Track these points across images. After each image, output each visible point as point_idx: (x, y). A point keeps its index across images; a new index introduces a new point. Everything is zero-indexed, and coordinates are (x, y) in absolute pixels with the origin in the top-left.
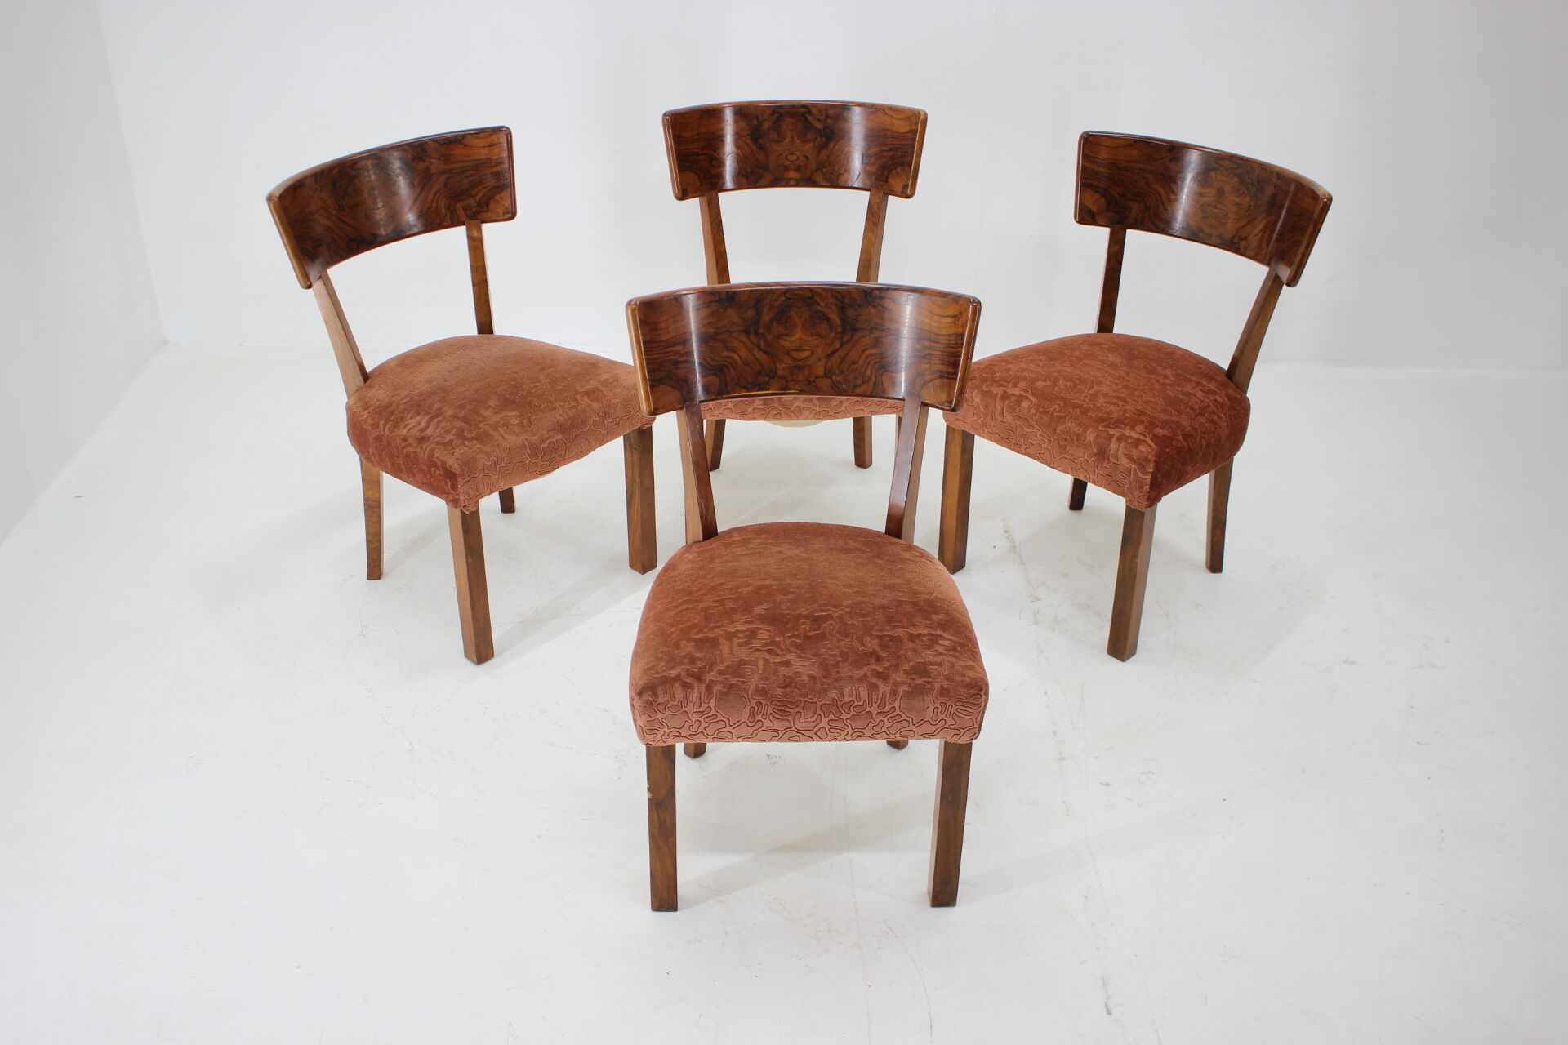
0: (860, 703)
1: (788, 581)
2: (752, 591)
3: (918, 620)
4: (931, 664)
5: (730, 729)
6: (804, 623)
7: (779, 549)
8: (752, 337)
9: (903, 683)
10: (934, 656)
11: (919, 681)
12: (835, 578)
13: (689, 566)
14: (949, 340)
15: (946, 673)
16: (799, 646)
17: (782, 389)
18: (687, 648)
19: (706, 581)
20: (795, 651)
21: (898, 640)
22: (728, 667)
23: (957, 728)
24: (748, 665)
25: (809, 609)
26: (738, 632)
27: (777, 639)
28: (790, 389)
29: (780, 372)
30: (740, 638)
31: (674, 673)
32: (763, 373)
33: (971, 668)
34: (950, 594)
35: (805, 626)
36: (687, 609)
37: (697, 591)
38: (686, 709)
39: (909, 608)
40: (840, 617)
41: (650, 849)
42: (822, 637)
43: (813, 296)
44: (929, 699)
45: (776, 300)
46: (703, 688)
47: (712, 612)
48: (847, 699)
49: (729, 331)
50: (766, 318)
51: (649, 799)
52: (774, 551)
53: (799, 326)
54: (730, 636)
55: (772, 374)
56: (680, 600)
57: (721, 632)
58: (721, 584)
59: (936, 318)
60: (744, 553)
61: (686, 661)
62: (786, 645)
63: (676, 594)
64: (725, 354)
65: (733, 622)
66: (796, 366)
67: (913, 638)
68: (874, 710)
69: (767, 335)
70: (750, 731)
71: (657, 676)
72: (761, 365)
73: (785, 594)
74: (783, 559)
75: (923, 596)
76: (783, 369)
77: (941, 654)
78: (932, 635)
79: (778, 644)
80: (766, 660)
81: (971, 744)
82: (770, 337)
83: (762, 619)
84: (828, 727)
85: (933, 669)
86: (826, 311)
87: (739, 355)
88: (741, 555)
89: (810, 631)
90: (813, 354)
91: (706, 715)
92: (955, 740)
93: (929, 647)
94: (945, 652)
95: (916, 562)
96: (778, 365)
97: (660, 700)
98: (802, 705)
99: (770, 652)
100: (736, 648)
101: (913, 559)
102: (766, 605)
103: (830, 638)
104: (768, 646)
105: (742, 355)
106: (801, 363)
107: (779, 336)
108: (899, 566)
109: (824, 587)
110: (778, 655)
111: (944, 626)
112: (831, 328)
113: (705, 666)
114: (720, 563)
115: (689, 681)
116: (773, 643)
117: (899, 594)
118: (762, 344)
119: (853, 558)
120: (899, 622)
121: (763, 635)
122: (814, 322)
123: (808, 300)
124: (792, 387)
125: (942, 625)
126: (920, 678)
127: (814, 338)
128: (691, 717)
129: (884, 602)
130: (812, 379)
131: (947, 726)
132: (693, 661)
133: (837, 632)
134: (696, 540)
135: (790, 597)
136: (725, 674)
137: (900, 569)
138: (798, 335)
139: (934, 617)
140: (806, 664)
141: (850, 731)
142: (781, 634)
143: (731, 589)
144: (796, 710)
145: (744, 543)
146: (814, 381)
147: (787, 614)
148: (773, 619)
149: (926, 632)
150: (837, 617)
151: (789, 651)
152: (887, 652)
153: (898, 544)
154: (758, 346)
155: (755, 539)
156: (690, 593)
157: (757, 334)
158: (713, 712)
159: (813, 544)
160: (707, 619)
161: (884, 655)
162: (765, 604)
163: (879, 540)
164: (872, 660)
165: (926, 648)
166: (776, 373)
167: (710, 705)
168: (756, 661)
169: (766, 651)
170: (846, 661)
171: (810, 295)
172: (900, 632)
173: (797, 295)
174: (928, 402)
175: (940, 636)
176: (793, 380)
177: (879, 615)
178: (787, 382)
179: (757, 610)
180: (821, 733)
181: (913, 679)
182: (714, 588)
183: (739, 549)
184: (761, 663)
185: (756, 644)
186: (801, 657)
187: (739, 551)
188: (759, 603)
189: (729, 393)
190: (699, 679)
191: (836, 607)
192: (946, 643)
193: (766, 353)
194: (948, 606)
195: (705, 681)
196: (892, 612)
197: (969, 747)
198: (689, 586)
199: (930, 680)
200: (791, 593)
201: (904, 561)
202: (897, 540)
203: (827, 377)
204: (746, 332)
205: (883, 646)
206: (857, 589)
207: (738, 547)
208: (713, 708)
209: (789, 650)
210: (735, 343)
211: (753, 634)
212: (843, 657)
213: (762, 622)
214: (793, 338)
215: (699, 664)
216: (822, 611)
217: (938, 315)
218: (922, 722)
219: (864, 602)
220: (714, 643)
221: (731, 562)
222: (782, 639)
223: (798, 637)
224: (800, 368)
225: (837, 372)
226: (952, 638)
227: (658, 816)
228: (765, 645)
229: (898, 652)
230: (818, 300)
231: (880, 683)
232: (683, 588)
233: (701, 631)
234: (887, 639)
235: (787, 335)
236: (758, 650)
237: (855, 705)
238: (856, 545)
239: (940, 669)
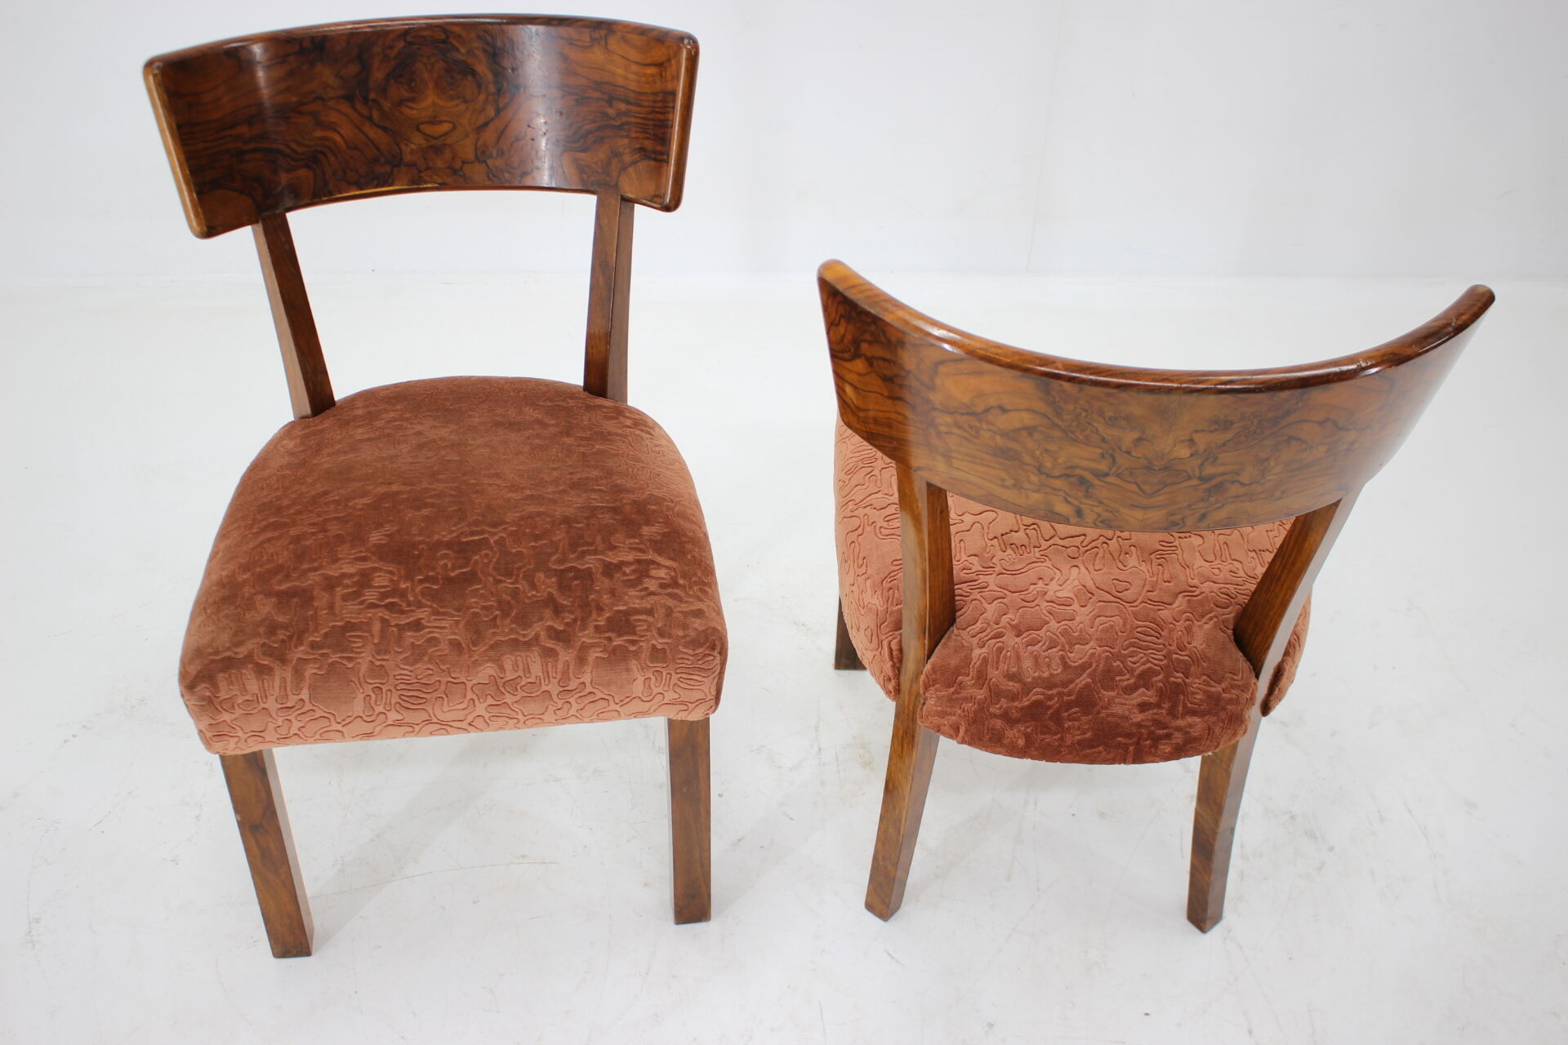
0: (529, 680)
1: (425, 485)
2: (370, 504)
3: (618, 538)
4: (637, 612)
5: (339, 727)
6: (445, 556)
7: (419, 428)
8: (359, 106)
9: (593, 645)
10: (642, 598)
11: (618, 642)
12: (497, 475)
13: (286, 459)
14: (655, 102)
15: (660, 625)
16: (434, 596)
17: (413, 182)
18: (265, 607)
19: (304, 489)
20: (429, 603)
21: (587, 576)
22: (326, 636)
23: (683, 703)
24: (357, 630)
25: (453, 531)
26: (344, 576)
27: (403, 586)
28: (426, 183)
29: (408, 158)
30: (348, 586)
31: (243, 651)
32: (382, 160)
33: (699, 613)
34: (674, 487)
35: (445, 563)
36: (269, 540)
37: (288, 507)
38: (265, 706)
39: (607, 519)
40: (501, 543)
41: (255, 884)
42: (470, 578)
43: (447, 37)
44: (634, 664)
45: (391, 47)
46: (289, 675)
47: (307, 543)
48: (510, 675)
49: (322, 99)
50: (378, 75)
51: (238, 822)
52: (411, 432)
53: (431, 85)
54: (330, 584)
55: (396, 161)
56: (264, 523)
57: (317, 579)
58: (325, 493)
59: (634, 68)
60: (366, 436)
61: (262, 630)
62: (415, 596)
63: (259, 513)
64: (319, 134)
65: (336, 560)
66: (431, 147)
67: (610, 570)
68: (554, 688)
69: (382, 101)
70: (368, 728)
71: (218, 658)
72: (377, 148)
73: (418, 509)
74: (421, 446)
75: (631, 496)
76: (412, 152)
77: (653, 593)
78: (639, 562)
79: (402, 594)
80: (383, 620)
81: (707, 720)
82: (387, 105)
83: (381, 553)
84: (487, 716)
85: (639, 620)
86: (470, 60)
87: (341, 135)
88: (361, 441)
89: (454, 568)
90: (454, 128)
91: (299, 712)
92: (682, 716)
93: (632, 584)
94: (660, 590)
95: (625, 436)
96: (403, 147)
97: (223, 695)
98: (443, 687)
99: (391, 607)
100: (338, 603)
101: (620, 431)
102: (389, 528)
103: (483, 578)
104: (388, 597)
105: (345, 136)
106: (438, 143)
107: (401, 102)
108: (597, 447)
109: (477, 492)
110: (403, 612)
111: (659, 546)
112: (479, 86)
113: (290, 637)
114: (329, 455)
115: (265, 662)
116: (395, 591)
117: (593, 496)
118: (376, 115)
119: (528, 438)
120: (591, 544)
121: (381, 580)
122: (452, 78)
123: (442, 45)
124: (428, 178)
125: (656, 542)
126: (620, 635)
127: (455, 103)
128: (276, 718)
129: (569, 511)
130: (458, 164)
131: (666, 701)
132: (273, 629)
133: (495, 569)
134: (304, 413)
135: (425, 512)
136: (322, 648)
137: (601, 452)
138: (430, 100)
139: (646, 530)
140: (444, 624)
141: (520, 716)
142: (409, 577)
143: (337, 502)
144: (435, 695)
145: (370, 418)
146: (461, 169)
147: (420, 542)
148: (400, 553)
149: (630, 558)
150: (495, 542)
151: (420, 605)
152: (570, 597)
153: (601, 407)
154: (370, 119)
155: (386, 411)
156: (279, 510)
157: (366, 100)
158: (308, 706)
159: (470, 416)
160: (300, 557)
161: (565, 603)
162: (387, 527)
163: (572, 403)
164: (548, 613)
165: (629, 587)
166: (401, 159)
167: (302, 696)
168: (369, 624)
169: (385, 606)
170: (505, 615)
171: (443, 36)
172: (591, 562)
173: (421, 37)
174: (630, 195)
175: (653, 562)
176: (428, 168)
177: (560, 536)
178: (420, 172)
179: (375, 537)
180: (479, 723)
181: (610, 639)
182: (314, 500)
183: (360, 430)
184: (376, 627)
185: (370, 596)
186: (438, 613)
187: (360, 433)
188: (379, 525)
189: (330, 193)
190: (283, 660)
191: (494, 525)
192: (662, 573)
193: (384, 129)
194: (669, 509)
195: (292, 660)
196: (581, 529)
197: (706, 723)
198: (278, 498)
199: (635, 638)
200: (426, 505)
201: (605, 437)
202: (600, 401)
203: (479, 162)
204: (349, 98)
205: (563, 587)
206: (528, 492)
207: (360, 426)
208: (307, 701)
209: (420, 602)
210: (333, 117)
211: (364, 580)
212: (503, 610)
213: (381, 559)
214: (423, 105)
215: (282, 635)
216: (472, 533)
217: (637, 63)
218: (628, 700)
219: (539, 514)
220: (305, 597)
221: (345, 453)
222: (408, 584)
223: (434, 580)
224: (438, 150)
225: (495, 153)
226: (669, 563)
227: (257, 842)
228: (384, 596)
229: (587, 597)
230: (456, 43)
231: (559, 648)
232: (271, 502)
233: (288, 577)
234: (571, 575)
235: (413, 100)
236: (373, 606)
237: (523, 683)
238: (537, 415)
239: (650, 619)
